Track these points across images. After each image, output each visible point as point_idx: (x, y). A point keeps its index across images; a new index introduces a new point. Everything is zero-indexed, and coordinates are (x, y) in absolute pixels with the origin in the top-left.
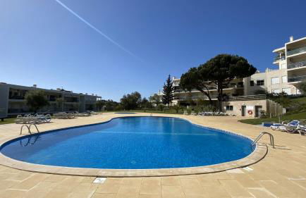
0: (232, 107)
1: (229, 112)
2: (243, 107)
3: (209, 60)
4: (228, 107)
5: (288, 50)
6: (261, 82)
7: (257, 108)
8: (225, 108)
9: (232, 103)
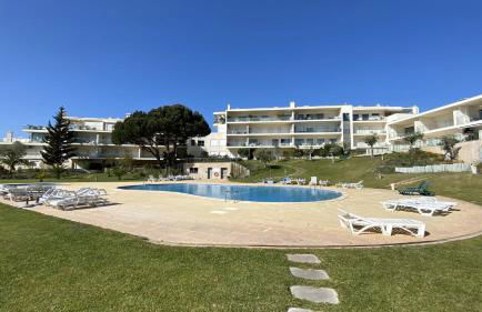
0: (196, 169)
1: (193, 175)
2: (210, 169)
3: (156, 108)
4: (191, 169)
5: (228, 117)
6: (201, 143)
7: (223, 169)
8: (188, 170)
9: (196, 165)
